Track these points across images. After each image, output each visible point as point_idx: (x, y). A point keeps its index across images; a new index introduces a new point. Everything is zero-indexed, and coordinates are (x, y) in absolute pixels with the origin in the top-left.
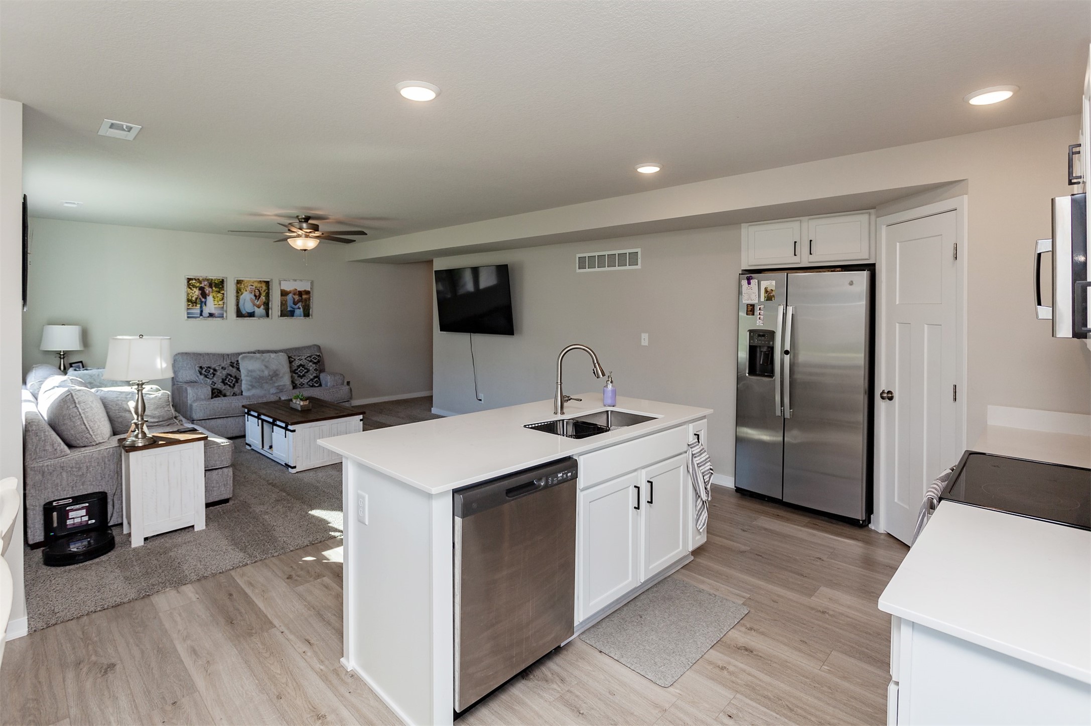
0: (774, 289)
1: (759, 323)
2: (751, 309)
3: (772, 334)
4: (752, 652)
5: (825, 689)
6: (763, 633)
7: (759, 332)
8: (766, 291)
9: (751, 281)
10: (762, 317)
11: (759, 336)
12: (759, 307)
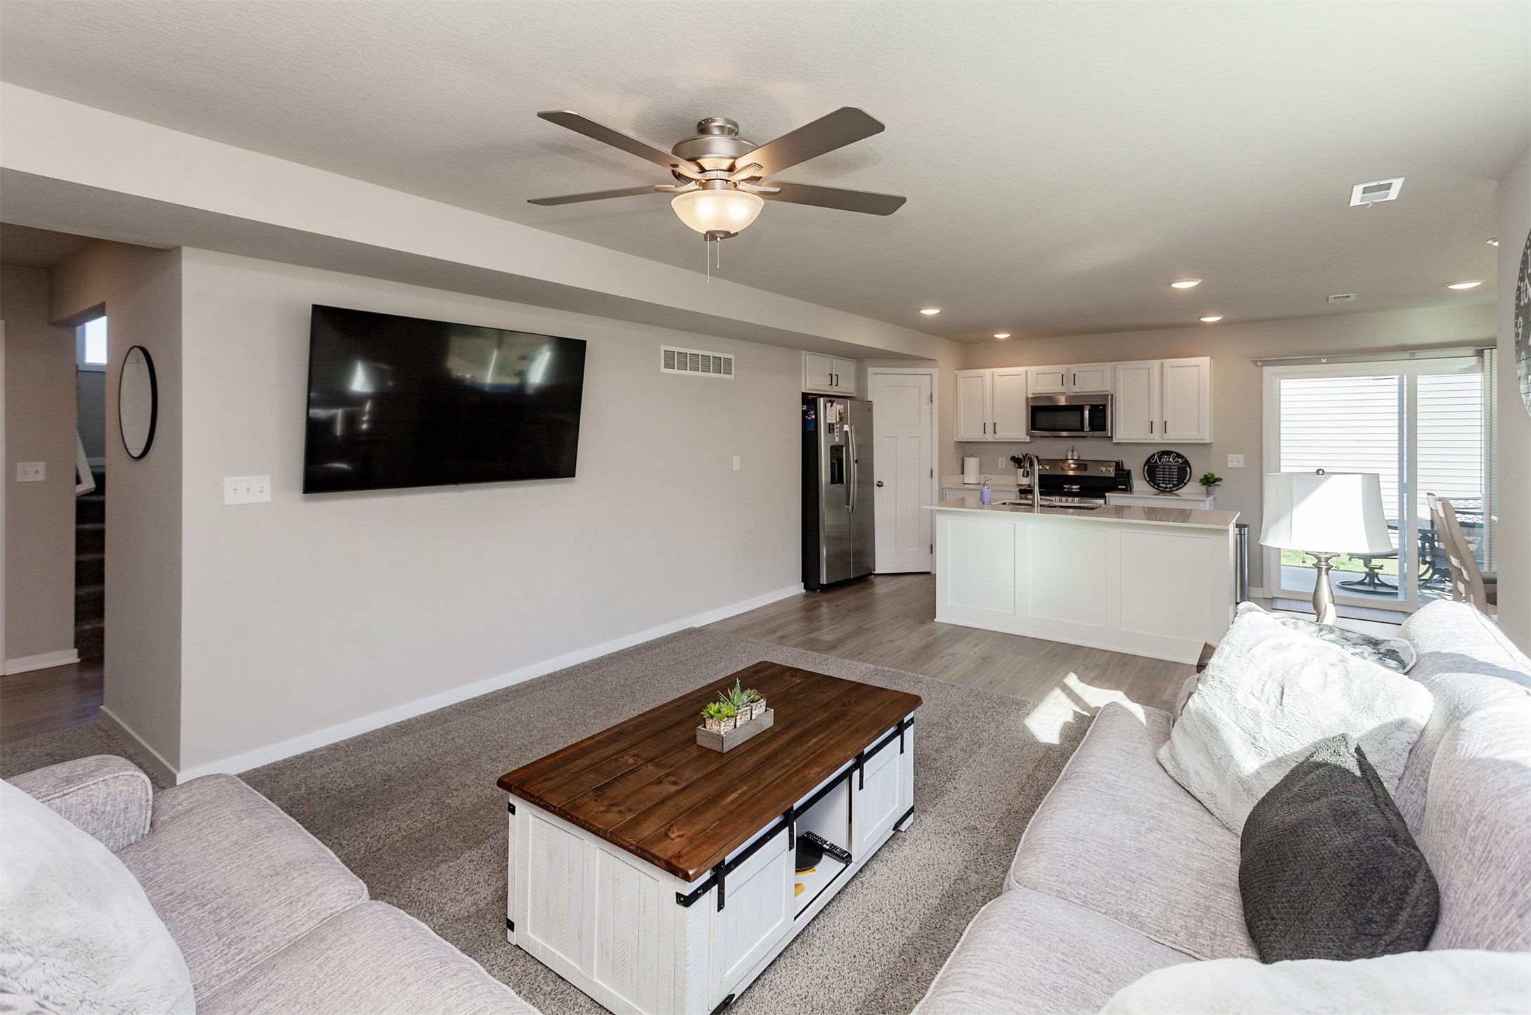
0: (843, 412)
1: (837, 440)
2: (832, 428)
3: (841, 448)
7: (836, 447)
8: (839, 414)
9: (833, 404)
10: (838, 434)
11: (836, 450)
12: (836, 426)
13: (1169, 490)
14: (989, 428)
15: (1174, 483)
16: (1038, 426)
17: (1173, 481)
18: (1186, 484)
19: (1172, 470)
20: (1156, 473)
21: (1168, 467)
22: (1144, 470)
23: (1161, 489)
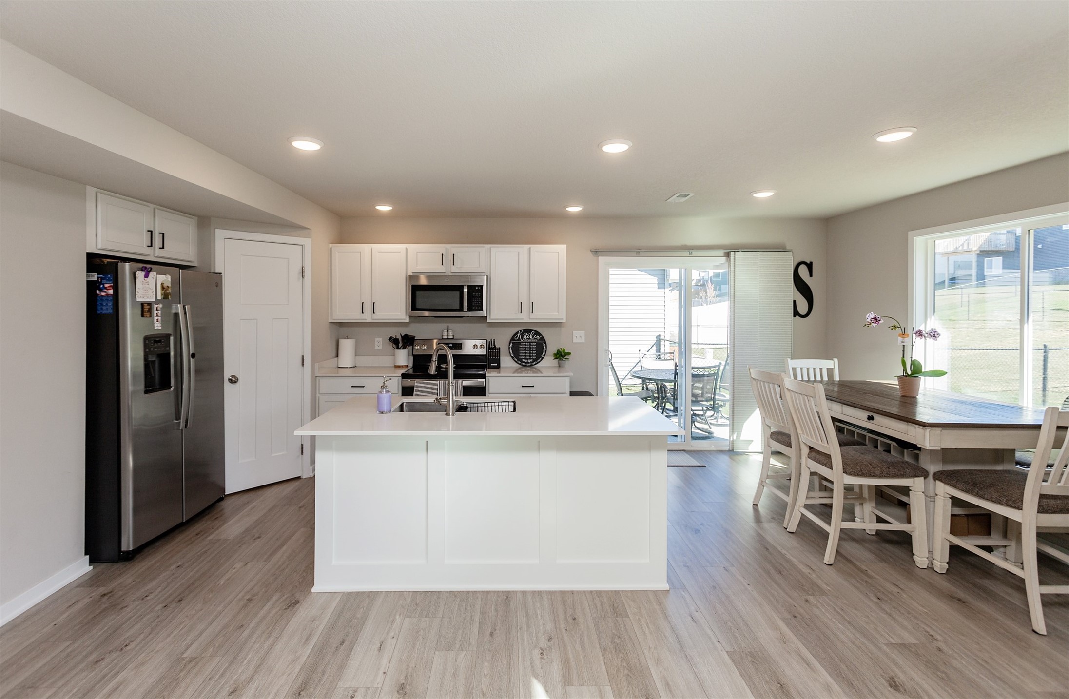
0: (170, 285)
1: (157, 326)
2: (148, 309)
3: (168, 338)
7: (156, 337)
8: (163, 288)
9: (150, 273)
10: (160, 318)
11: (155, 342)
12: (156, 306)
13: (529, 364)
14: (368, 308)
15: (534, 357)
16: (418, 306)
17: (533, 356)
18: (543, 358)
19: (532, 346)
20: (520, 349)
21: (529, 344)
22: (509, 347)
23: (523, 364)
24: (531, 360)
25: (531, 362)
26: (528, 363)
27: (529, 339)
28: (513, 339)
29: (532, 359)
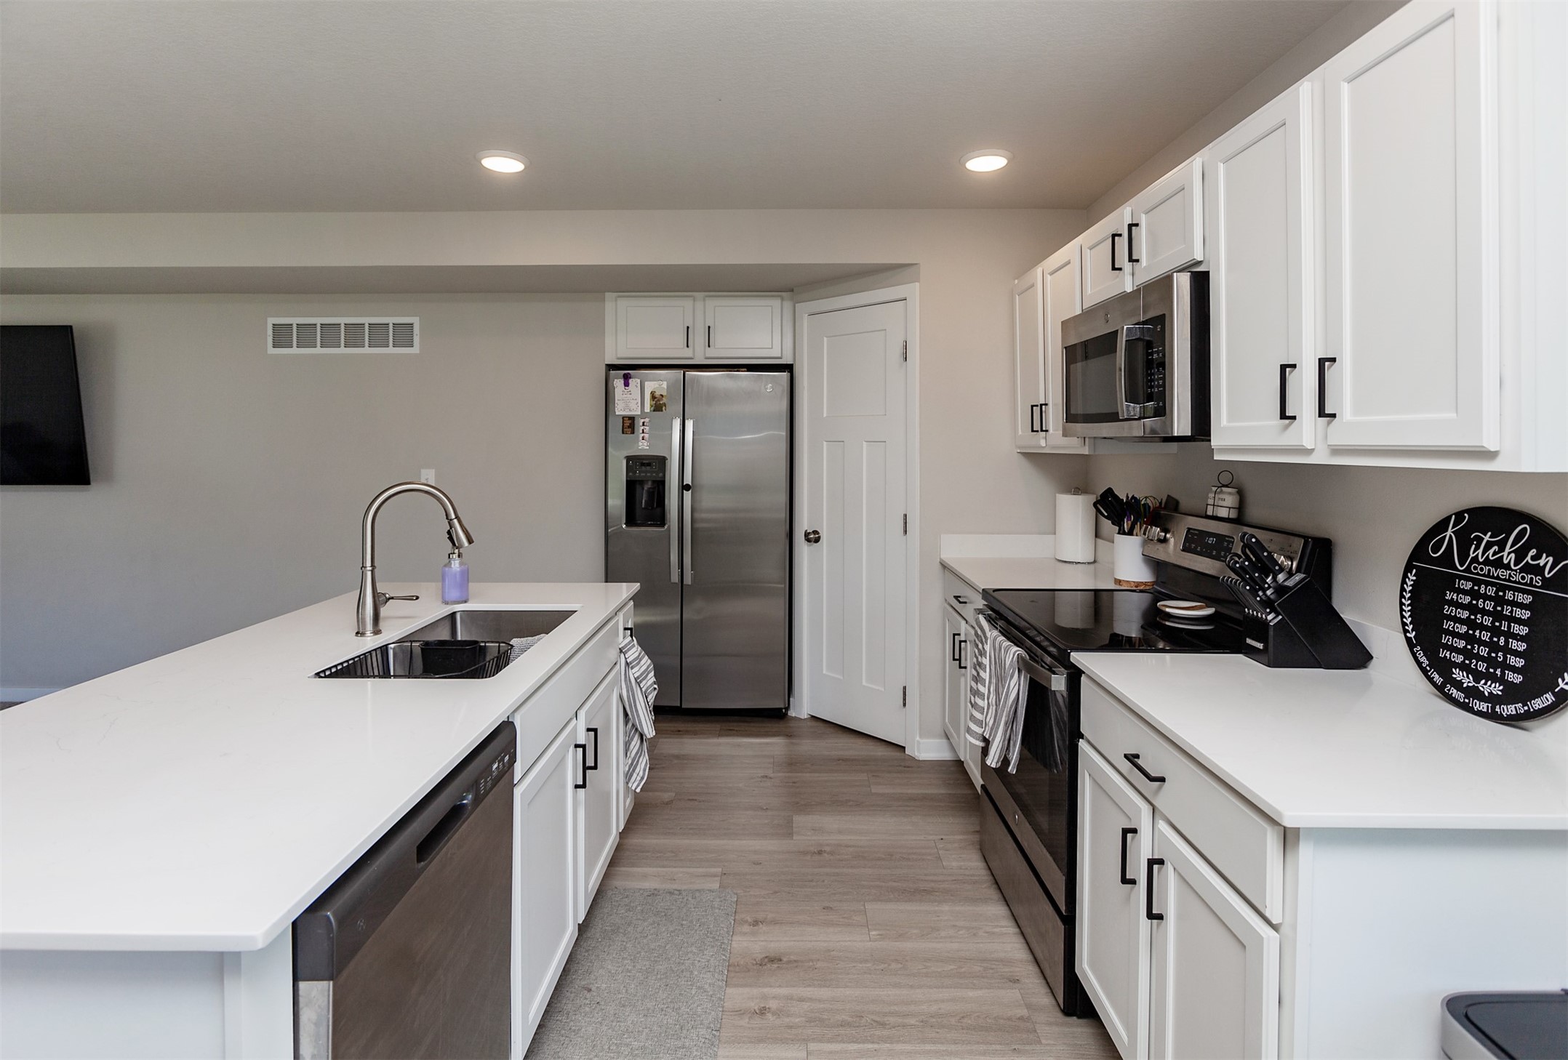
0: (664, 394)
1: (643, 445)
2: (629, 424)
3: (662, 462)
4: (781, 960)
5: (894, 966)
6: (774, 922)
7: (643, 459)
9: (630, 381)
10: (646, 436)
11: (643, 464)
12: (643, 420)
15: (1513, 677)
17: (1509, 666)
19: (1507, 611)
20: (1446, 609)
21: (1491, 591)
22: (1403, 590)
23: (1454, 692)
24: (1497, 689)
25: (1492, 699)
26: (1480, 696)
27: (1498, 564)
28: (1419, 552)
29: (1502, 680)
